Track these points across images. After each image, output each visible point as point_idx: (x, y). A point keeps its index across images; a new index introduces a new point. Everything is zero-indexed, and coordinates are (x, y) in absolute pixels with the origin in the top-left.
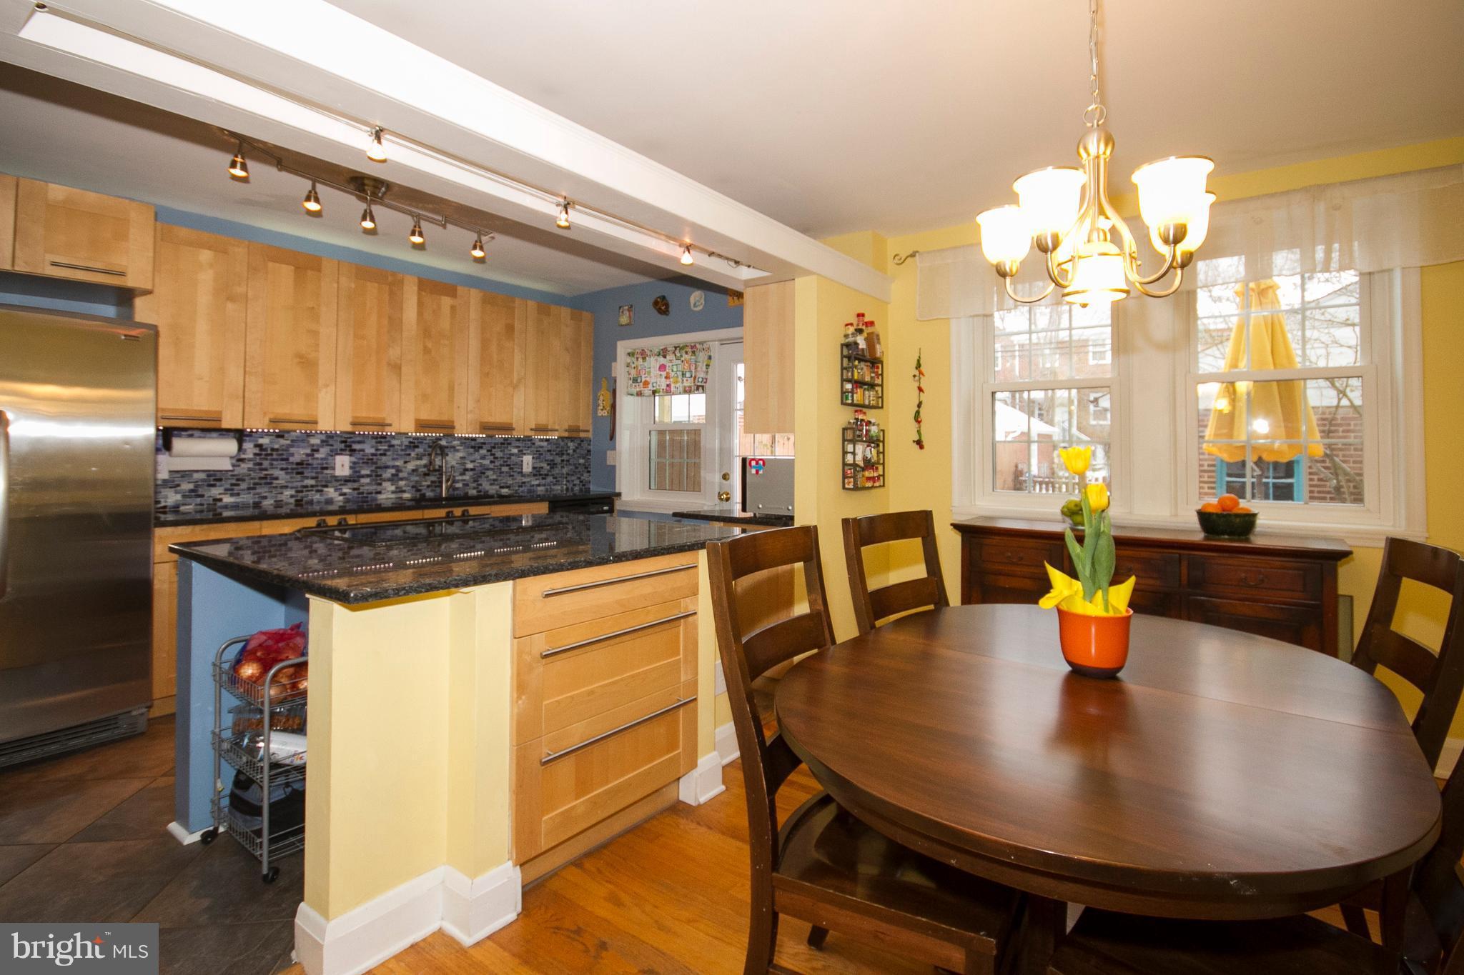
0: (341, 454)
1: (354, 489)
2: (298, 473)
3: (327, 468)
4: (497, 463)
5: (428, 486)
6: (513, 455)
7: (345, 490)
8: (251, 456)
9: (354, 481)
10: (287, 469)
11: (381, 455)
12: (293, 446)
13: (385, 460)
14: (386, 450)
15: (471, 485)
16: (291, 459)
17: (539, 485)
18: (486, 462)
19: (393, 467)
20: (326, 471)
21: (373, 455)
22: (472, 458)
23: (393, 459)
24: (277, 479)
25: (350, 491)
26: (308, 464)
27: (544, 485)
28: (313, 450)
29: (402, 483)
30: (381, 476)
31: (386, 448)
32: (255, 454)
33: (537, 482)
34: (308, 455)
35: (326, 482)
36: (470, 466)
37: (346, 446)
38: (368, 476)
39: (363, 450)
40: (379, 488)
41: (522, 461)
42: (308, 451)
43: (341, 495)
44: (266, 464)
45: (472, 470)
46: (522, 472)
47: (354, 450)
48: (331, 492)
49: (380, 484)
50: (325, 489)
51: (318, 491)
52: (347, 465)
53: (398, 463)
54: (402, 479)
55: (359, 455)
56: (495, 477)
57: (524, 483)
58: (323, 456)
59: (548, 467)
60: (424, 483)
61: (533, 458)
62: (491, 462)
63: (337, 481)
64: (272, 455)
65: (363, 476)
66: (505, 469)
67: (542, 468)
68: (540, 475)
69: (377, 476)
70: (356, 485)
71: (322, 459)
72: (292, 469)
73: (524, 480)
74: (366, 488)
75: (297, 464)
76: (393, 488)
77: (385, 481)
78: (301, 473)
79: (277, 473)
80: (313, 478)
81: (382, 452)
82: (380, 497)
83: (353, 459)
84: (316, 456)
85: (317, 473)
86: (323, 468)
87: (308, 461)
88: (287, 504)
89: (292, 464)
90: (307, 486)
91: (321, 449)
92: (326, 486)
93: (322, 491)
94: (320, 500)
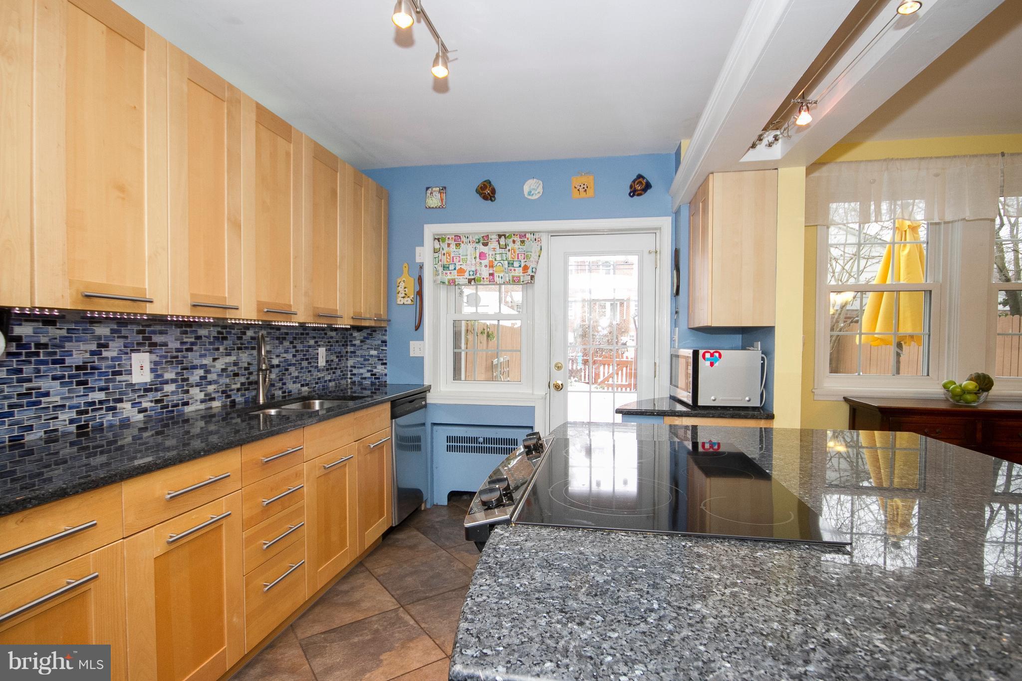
0: (138, 351)
1: (157, 401)
2: (79, 383)
3: (120, 373)
4: (299, 357)
5: (238, 390)
6: (310, 347)
7: (146, 404)
9: (157, 390)
10: (63, 377)
11: (188, 350)
12: (69, 339)
13: (193, 358)
14: (193, 344)
15: (276, 385)
16: (68, 361)
17: (330, 381)
18: (289, 356)
19: (202, 366)
20: (118, 378)
21: (178, 350)
22: (277, 351)
23: (201, 356)
25: (153, 404)
26: (93, 368)
27: (334, 380)
28: (100, 346)
29: (211, 388)
30: (187, 379)
31: (193, 340)
33: (329, 377)
34: (93, 353)
35: (121, 393)
36: (275, 361)
37: (144, 338)
38: (173, 381)
39: (166, 345)
40: (186, 397)
41: (318, 354)
42: (94, 347)
43: (140, 412)
45: (278, 366)
46: (317, 367)
47: (155, 345)
48: (127, 409)
49: (187, 392)
50: (119, 405)
51: (109, 409)
52: (147, 367)
53: (207, 361)
54: (210, 383)
55: (162, 351)
56: (296, 374)
57: (319, 379)
58: (115, 354)
59: (337, 360)
60: (234, 387)
61: (326, 350)
62: (294, 356)
63: (134, 391)
65: (166, 382)
66: (305, 364)
67: (332, 361)
68: (332, 369)
69: (184, 380)
70: (159, 395)
71: (113, 359)
72: (70, 377)
73: (320, 375)
74: (170, 398)
75: (78, 368)
76: (202, 396)
77: (192, 386)
78: (85, 383)
80: (101, 389)
81: (188, 346)
82: (187, 409)
83: (155, 358)
84: (105, 354)
85: (107, 381)
86: (115, 373)
87: (94, 362)
88: (65, 434)
89: (68, 369)
90: (93, 403)
91: (111, 344)
92: (120, 401)
93: (115, 408)
94: (113, 422)
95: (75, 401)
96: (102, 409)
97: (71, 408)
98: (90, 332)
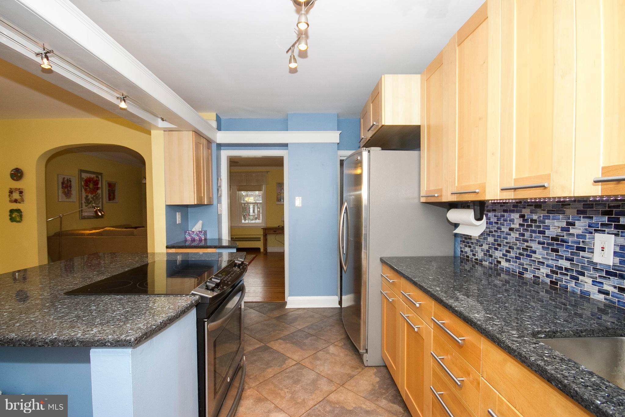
0: (603, 232)
1: (623, 291)
2: (553, 250)
3: (583, 250)
7: (608, 288)
8: (518, 226)
9: (622, 277)
10: (544, 243)
20: (582, 253)
24: (535, 252)
25: (616, 291)
26: (563, 241)
32: (520, 225)
34: (563, 229)
35: (583, 267)
37: (612, 219)
42: (564, 225)
43: (602, 292)
44: (527, 234)
48: (588, 284)
50: (581, 278)
51: (572, 277)
52: (612, 249)
58: (580, 232)
63: (596, 270)
64: (531, 226)
70: (624, 283)
71: (578, 236)
72: (548, 244)
75: (553, 239)
78: (557, 251)
79: (535, 246)
80: (567, 259)
83: (622, 241)
84: (572, 231)
85: (572, 253)
86: (579, 249)
87: (563, 236)
88: (544, 283)
89: (547, 239)
90: (561, 268)
91: (577, 223)
92: (583, 274)
93: (577, 279)
94: (576, 291)
95: (550, 262)
96: (567, 275)
97: (548, 266)
98: (563, 212)
